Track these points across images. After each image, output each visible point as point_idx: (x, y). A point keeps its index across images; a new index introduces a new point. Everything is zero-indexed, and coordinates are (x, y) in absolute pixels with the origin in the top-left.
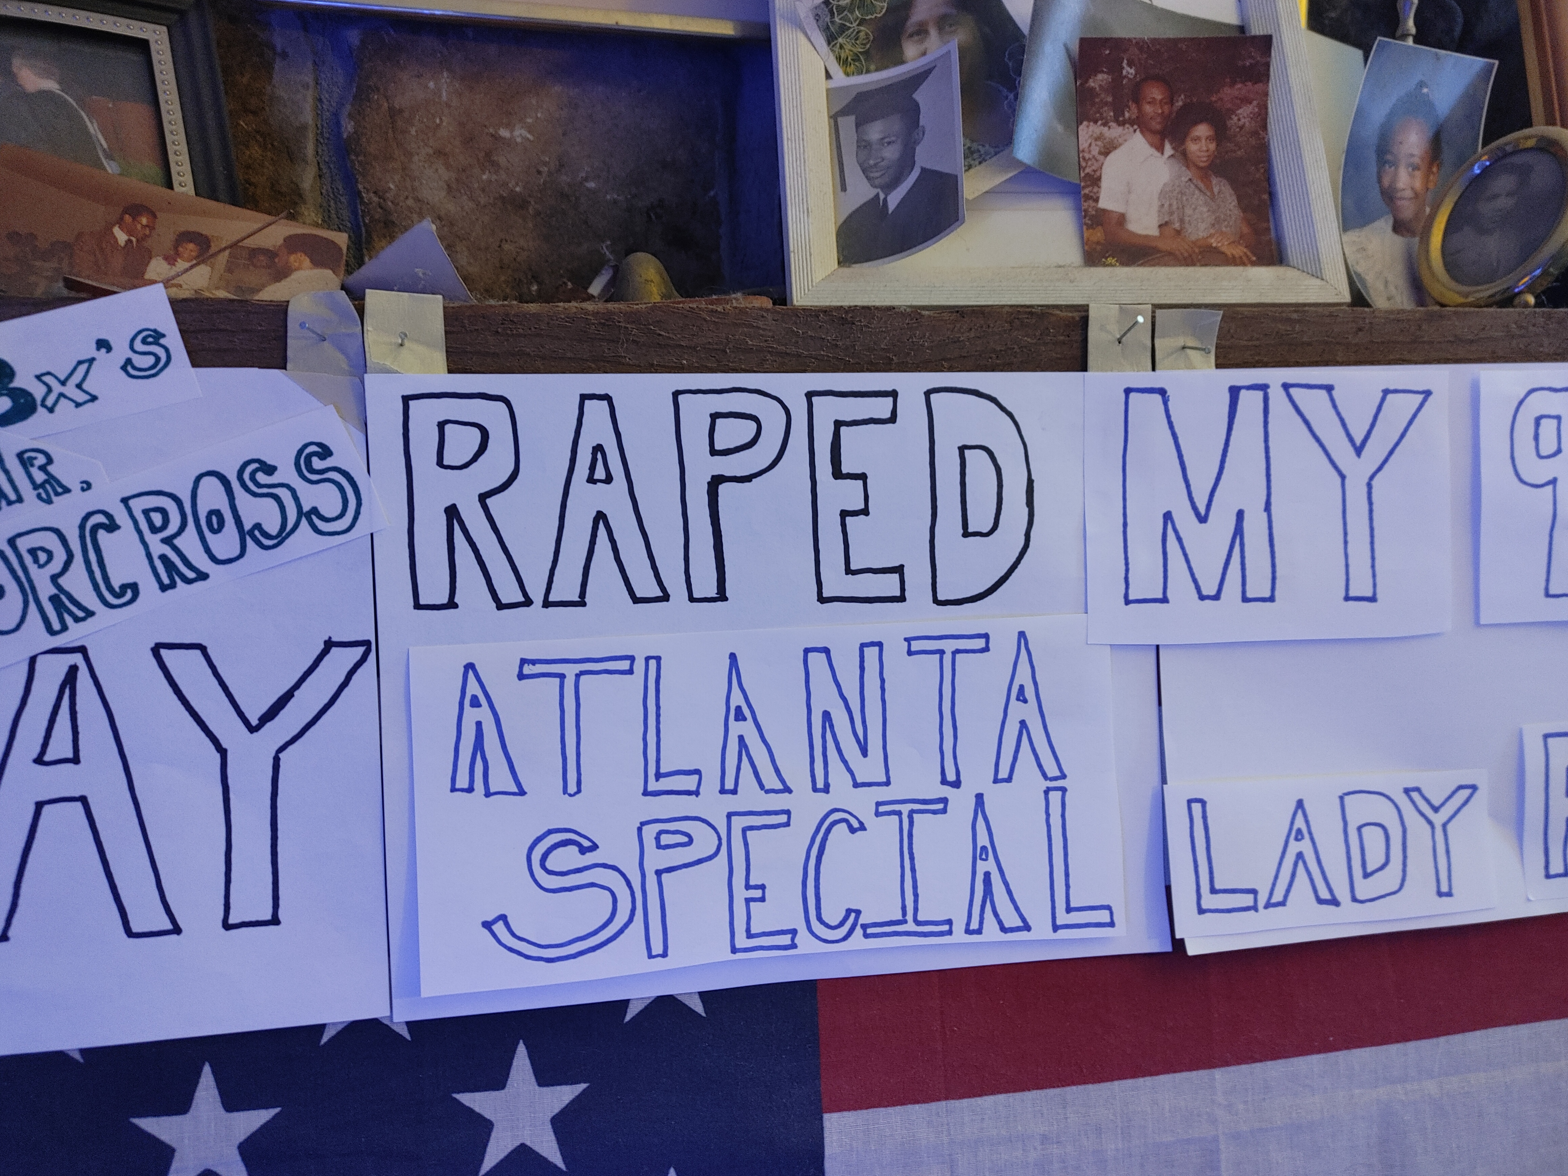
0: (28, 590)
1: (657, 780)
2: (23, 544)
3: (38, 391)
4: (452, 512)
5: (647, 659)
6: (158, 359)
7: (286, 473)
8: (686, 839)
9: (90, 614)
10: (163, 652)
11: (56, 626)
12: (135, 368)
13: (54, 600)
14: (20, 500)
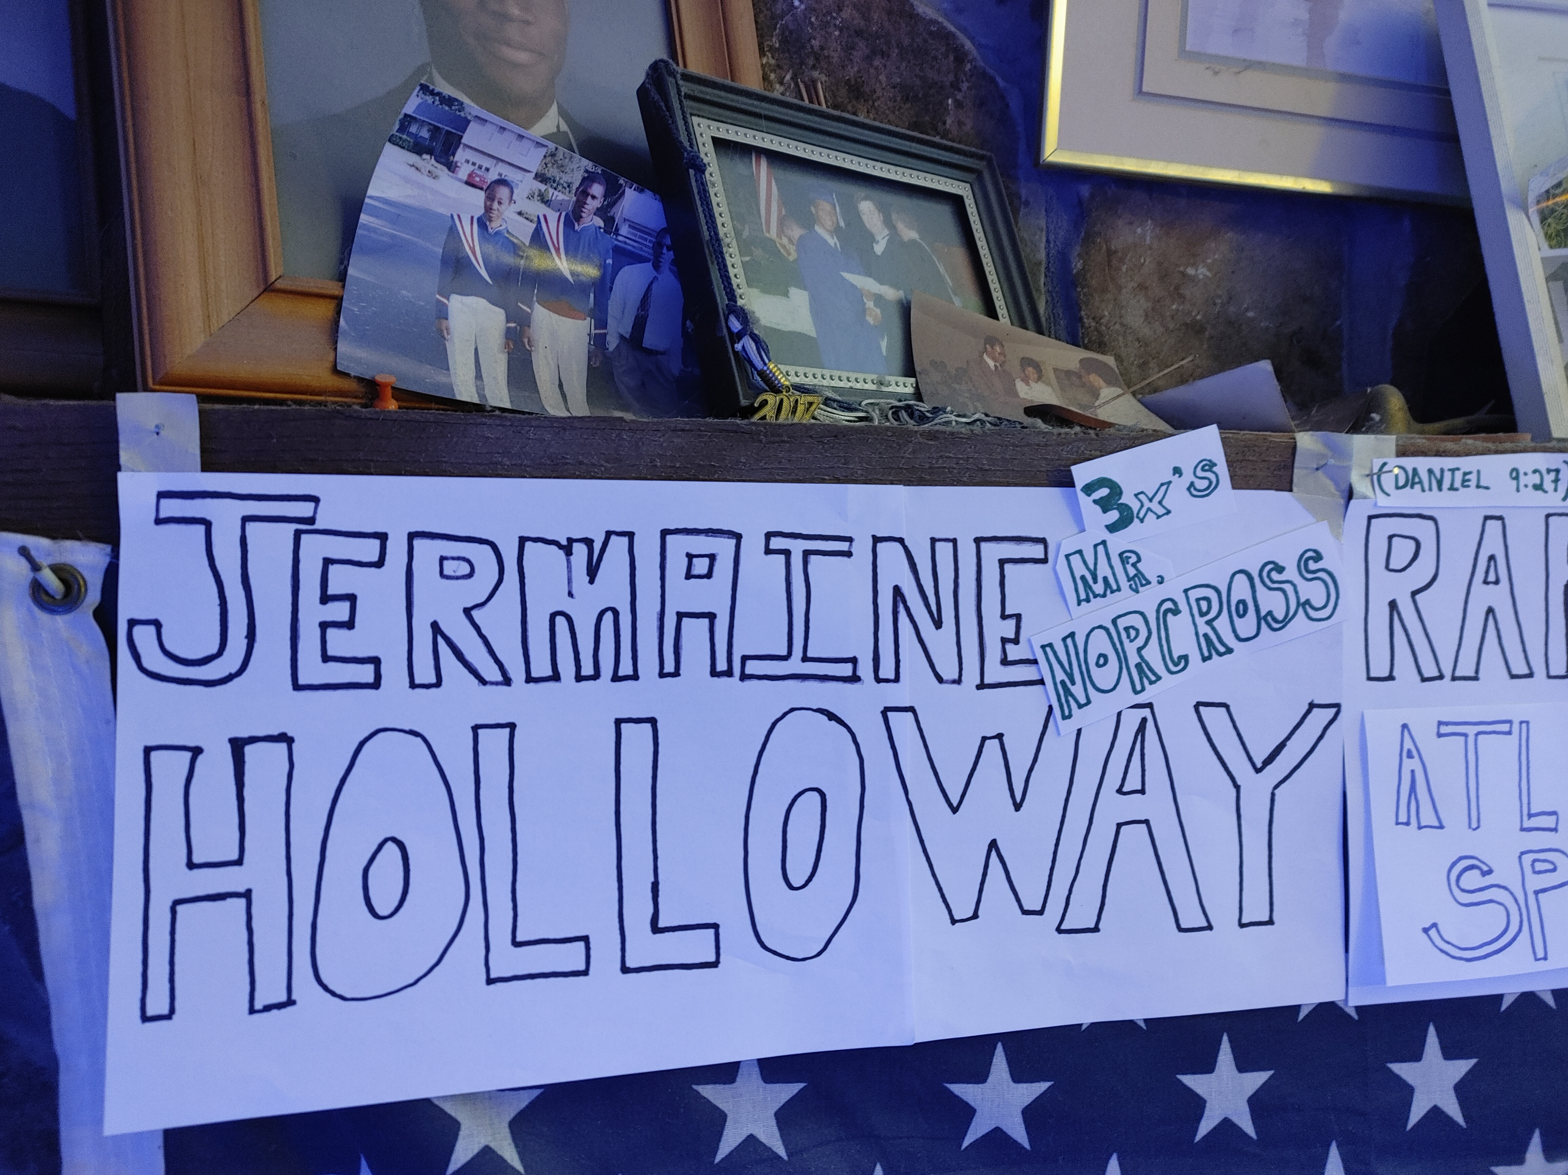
0: (1122, 659)
1: (1529, 818)
2: (1122, 623)
3: (1135, 505)
4: (1393, 605)
5: (1521, 723)
6: (1211, 483)
7: (1291, 573)
8: (1551, 867)
9: (1159, 678)
10: (1201, 708)
11: (1139, 688)
12: (1196, 489)
13: (1138, 666)
14: (1119, 589)
